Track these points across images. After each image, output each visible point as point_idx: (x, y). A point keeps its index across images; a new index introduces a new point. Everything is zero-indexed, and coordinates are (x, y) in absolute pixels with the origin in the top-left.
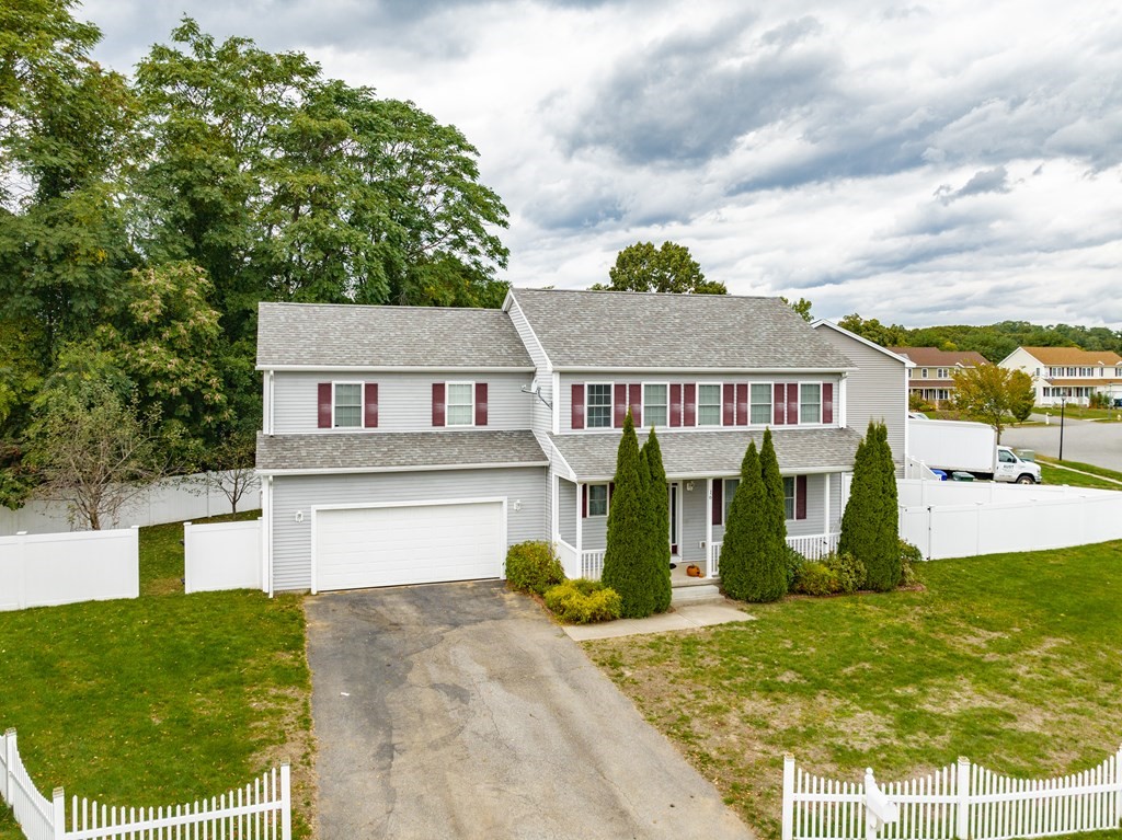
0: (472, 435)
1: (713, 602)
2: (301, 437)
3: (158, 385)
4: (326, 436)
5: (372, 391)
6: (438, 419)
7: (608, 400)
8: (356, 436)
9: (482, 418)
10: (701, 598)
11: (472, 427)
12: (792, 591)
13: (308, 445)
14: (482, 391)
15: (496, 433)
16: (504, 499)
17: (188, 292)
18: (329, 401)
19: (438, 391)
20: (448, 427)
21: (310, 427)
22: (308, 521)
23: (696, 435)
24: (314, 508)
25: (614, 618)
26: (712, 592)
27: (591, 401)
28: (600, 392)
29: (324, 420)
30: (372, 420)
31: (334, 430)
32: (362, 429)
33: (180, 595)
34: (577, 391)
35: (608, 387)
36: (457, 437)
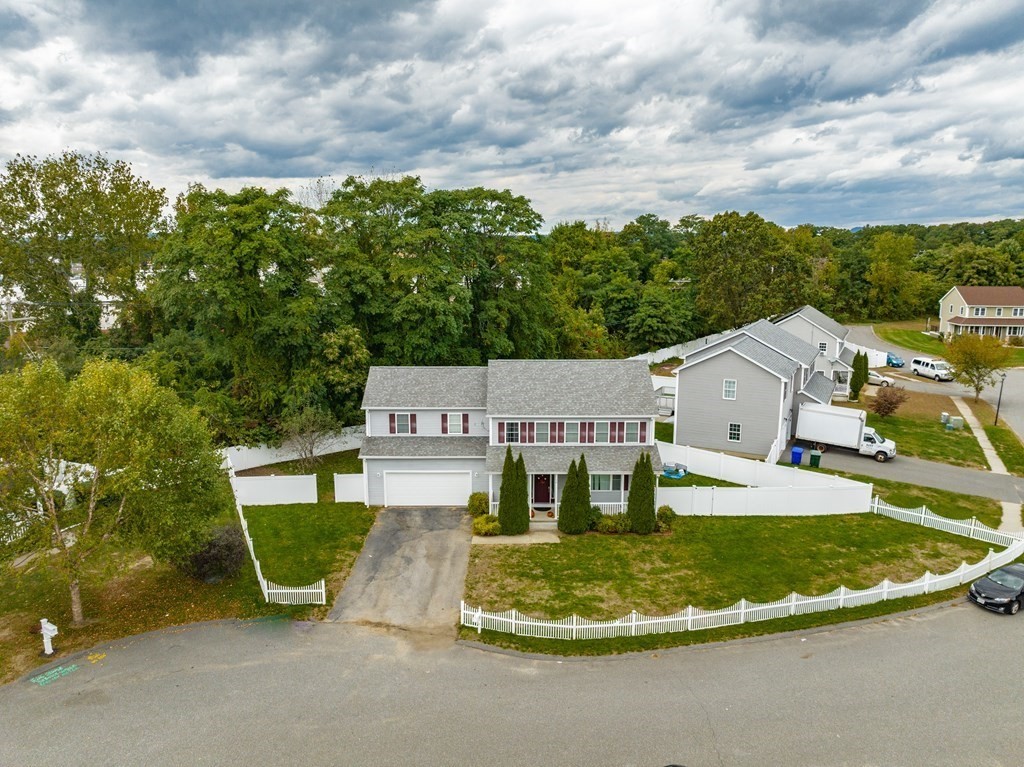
0: (460, 438)
1: (552, 531)
2: (382, 438)
3: (339, 387)
4: (393, 438)
5: (413, 417)
6: (444, 430)
7: (517, 430)
8: (406, 438)
9: (466, 430)
10: (546, 528)
11: (461, 434)
12: (591, 529)
13: (384, 442)
14: (465, 418)
15: (471, 438)
16: (470, 471)
17: (351, 343)
18: (394, 422)
19: (444, 418)
20: (449, 434)
21: (386, 433)
22: (382, 477)
23: (563, 448)
24: (385, 472)
25: (496, 535)
26: (554, 525)
27: (508, 430)
28: (512, 426)
29: (392, 430)
30: (414, 430)
31: (397, 434)
32: (409, 434)
33: (333, 503)
34: (501, 426)
35: (517, 424)
36: (452, 439)
